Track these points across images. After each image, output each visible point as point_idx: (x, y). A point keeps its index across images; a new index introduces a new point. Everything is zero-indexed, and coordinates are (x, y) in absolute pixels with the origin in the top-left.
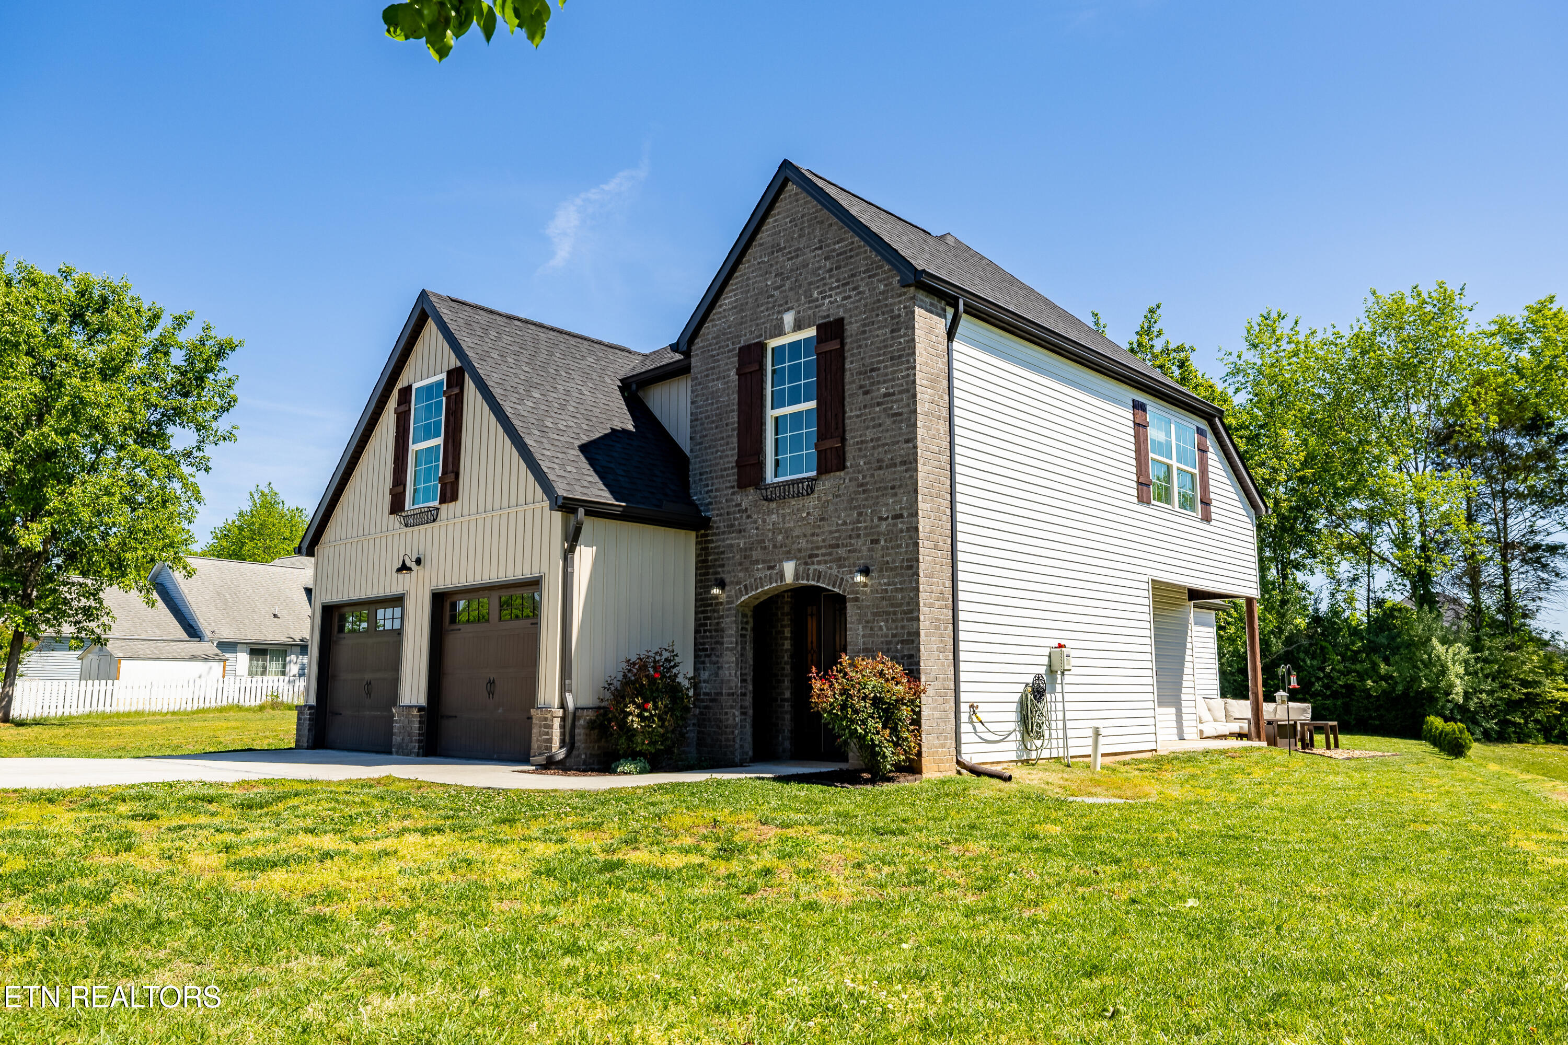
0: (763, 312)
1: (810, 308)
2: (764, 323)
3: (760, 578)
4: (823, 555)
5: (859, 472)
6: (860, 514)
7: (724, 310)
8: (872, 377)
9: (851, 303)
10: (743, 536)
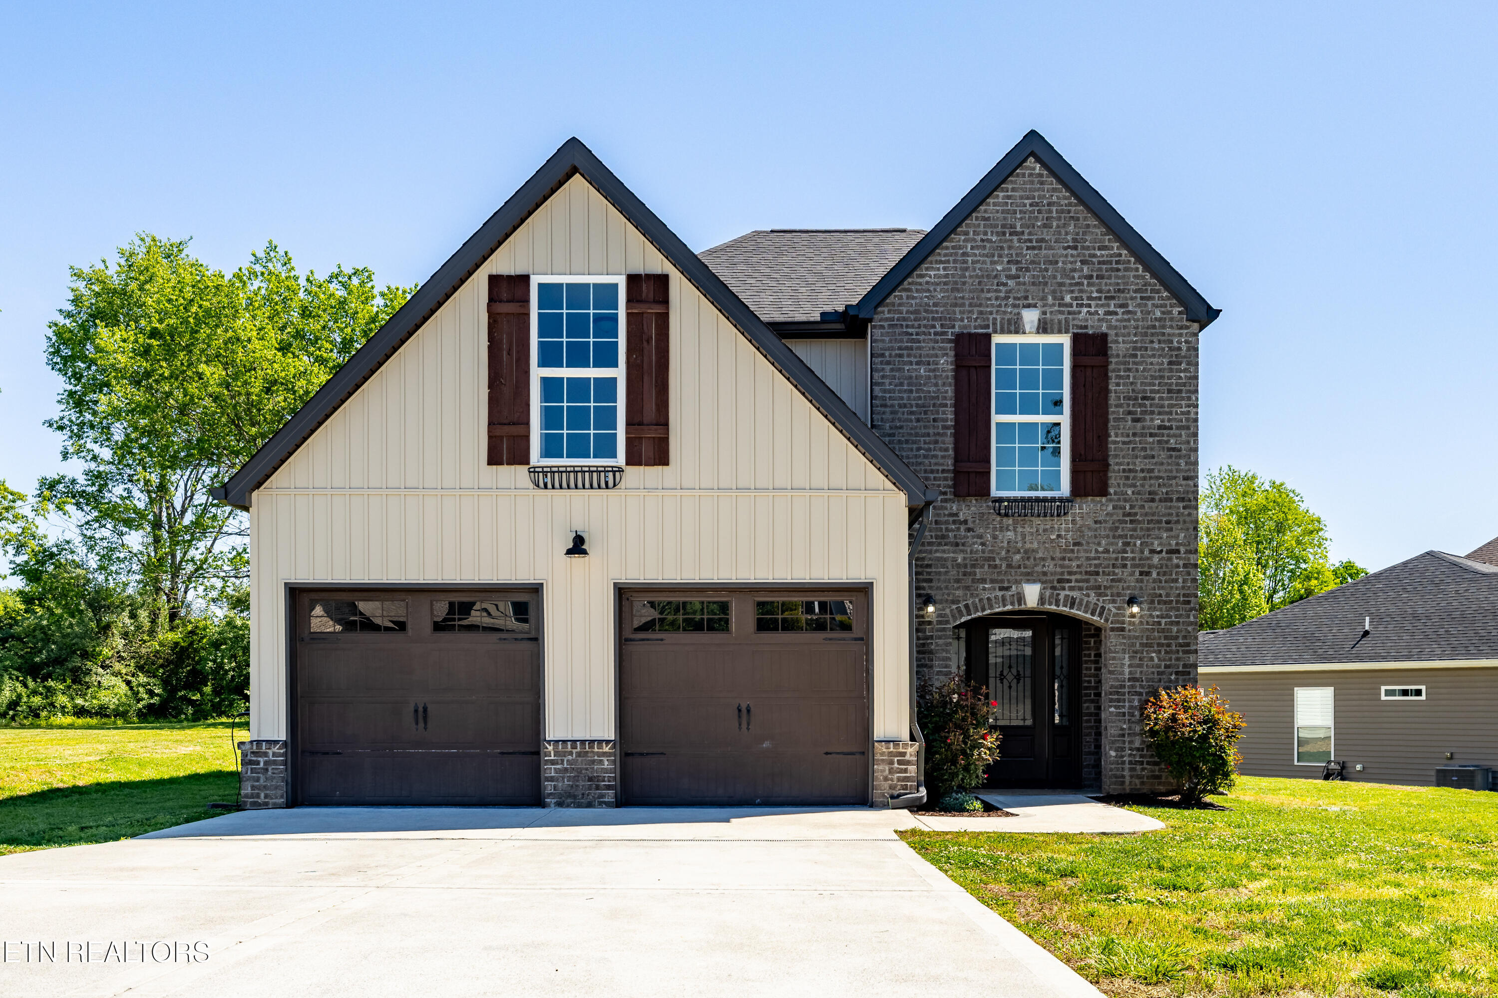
0: (990, 299)
1: (1062, 313)
2: (991, 313)
3: (989, 599)
4: (1077, 581)
5: (1125, 500)
6: (1127, 544)
7: (927, 283)
8: (1145, 406)
9: (1117, 320)
10: (962, 551)
